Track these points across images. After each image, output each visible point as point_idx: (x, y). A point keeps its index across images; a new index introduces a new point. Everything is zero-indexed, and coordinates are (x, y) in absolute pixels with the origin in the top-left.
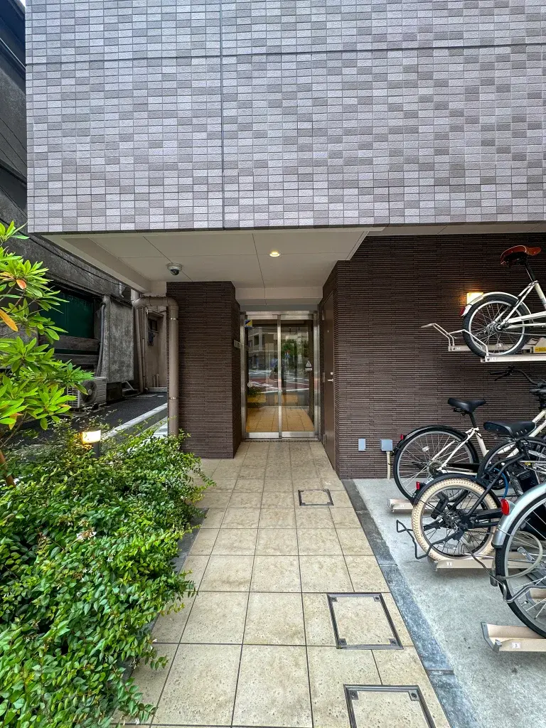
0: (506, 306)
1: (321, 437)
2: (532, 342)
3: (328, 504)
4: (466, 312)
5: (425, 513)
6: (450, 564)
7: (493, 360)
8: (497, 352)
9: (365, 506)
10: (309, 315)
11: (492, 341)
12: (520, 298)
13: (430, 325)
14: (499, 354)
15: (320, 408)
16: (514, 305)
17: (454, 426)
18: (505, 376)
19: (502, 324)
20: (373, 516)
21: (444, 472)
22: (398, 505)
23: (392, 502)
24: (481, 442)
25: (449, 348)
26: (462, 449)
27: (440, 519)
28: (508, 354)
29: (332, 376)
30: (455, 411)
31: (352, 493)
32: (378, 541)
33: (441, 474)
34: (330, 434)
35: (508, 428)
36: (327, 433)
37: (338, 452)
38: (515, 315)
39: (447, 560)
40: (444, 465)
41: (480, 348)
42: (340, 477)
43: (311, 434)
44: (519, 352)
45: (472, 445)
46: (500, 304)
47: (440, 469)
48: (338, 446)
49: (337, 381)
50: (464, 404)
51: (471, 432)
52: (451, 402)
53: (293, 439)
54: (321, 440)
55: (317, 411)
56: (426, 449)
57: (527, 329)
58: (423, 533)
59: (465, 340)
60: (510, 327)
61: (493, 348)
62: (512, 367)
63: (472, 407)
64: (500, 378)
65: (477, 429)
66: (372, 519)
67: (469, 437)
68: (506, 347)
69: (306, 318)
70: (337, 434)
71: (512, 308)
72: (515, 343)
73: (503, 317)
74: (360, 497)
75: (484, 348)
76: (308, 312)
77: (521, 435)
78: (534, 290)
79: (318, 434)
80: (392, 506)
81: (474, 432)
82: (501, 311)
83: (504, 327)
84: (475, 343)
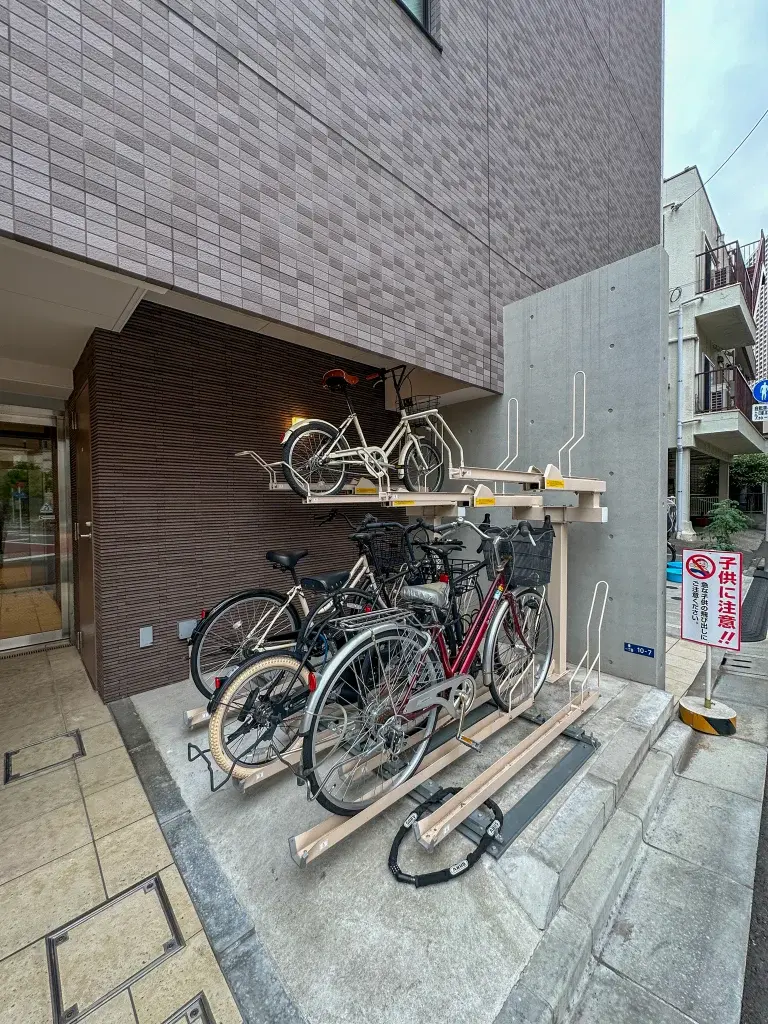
0: (327, 438)
1: (74, 637)
2: (354, 482)
3: (75, 756)
4: (285, 439)
5: (228, 717)
6: (260, 774)
7: (316, 501)
8: (319, 491)
9: (147, 735)
10: (52, 417)
11: (314, 480)
12: (341, 430)
13: (246, 453)
14: (322, 494)
15: (72, 586)
16: (335, 438)
17: (272, 588)
18: (329, 520)
19: (323, 458)
20: (160, 748)
21: (261, 650)
22: (196, 717)
23: (190, 714)
24: (304, 602)
25: (270, 485)
26: (283, 616)
27: (249, 718)
28: (331, 494)
29: (90, 527)
30: (275, 567)
31: (125, 721)
32: (163, 785)
33: (257, 653)
34: (89, 630)
35: (323, 582)
36: (84, 629)
37: (100, 658)
38: (335, 449)
39: (257, 773)
40: (261, 641)
41: (302, 487)
42: (105, 701)
43: (58, 635)
44: (340, 492)
45: (294, 609)
46: (322, 435)
47: (256, 647)
48: (100, 649)
49: (96, 536)
50: (284, 558)
51: (293, 592)
52: (270, 556)
53: (32, 649)
54: (73, 643)
55: (66, 592)
56: (239, 624)
57: (347, 465)
58: (225, 748)
59: (284, 475)
60: (331, 463)
61: (316, 486)
62: (335, 511)
63: (294, 560)
64: (323, 522)
65: (299, 587)
66: (158, 753)
67: (291, 598)
68: (328, 486)
69: (48, 422)
70: (98, 627)
71: (332, 441)
72: (337, 481)
73: (325, 451)
74: (140, 723)
75: (306, 487)
76: (49, 413)
77: (336, 588)
78: (353, 423)
79: (69, 634)
80: (190, 721)
81: (295, 591)
82: (324, 443)
83: (324, 462)
84: (297, 480)
